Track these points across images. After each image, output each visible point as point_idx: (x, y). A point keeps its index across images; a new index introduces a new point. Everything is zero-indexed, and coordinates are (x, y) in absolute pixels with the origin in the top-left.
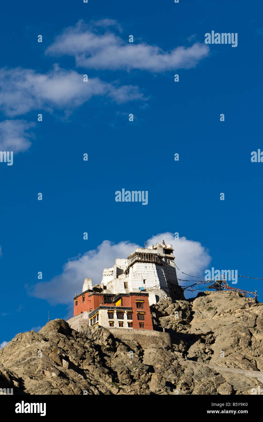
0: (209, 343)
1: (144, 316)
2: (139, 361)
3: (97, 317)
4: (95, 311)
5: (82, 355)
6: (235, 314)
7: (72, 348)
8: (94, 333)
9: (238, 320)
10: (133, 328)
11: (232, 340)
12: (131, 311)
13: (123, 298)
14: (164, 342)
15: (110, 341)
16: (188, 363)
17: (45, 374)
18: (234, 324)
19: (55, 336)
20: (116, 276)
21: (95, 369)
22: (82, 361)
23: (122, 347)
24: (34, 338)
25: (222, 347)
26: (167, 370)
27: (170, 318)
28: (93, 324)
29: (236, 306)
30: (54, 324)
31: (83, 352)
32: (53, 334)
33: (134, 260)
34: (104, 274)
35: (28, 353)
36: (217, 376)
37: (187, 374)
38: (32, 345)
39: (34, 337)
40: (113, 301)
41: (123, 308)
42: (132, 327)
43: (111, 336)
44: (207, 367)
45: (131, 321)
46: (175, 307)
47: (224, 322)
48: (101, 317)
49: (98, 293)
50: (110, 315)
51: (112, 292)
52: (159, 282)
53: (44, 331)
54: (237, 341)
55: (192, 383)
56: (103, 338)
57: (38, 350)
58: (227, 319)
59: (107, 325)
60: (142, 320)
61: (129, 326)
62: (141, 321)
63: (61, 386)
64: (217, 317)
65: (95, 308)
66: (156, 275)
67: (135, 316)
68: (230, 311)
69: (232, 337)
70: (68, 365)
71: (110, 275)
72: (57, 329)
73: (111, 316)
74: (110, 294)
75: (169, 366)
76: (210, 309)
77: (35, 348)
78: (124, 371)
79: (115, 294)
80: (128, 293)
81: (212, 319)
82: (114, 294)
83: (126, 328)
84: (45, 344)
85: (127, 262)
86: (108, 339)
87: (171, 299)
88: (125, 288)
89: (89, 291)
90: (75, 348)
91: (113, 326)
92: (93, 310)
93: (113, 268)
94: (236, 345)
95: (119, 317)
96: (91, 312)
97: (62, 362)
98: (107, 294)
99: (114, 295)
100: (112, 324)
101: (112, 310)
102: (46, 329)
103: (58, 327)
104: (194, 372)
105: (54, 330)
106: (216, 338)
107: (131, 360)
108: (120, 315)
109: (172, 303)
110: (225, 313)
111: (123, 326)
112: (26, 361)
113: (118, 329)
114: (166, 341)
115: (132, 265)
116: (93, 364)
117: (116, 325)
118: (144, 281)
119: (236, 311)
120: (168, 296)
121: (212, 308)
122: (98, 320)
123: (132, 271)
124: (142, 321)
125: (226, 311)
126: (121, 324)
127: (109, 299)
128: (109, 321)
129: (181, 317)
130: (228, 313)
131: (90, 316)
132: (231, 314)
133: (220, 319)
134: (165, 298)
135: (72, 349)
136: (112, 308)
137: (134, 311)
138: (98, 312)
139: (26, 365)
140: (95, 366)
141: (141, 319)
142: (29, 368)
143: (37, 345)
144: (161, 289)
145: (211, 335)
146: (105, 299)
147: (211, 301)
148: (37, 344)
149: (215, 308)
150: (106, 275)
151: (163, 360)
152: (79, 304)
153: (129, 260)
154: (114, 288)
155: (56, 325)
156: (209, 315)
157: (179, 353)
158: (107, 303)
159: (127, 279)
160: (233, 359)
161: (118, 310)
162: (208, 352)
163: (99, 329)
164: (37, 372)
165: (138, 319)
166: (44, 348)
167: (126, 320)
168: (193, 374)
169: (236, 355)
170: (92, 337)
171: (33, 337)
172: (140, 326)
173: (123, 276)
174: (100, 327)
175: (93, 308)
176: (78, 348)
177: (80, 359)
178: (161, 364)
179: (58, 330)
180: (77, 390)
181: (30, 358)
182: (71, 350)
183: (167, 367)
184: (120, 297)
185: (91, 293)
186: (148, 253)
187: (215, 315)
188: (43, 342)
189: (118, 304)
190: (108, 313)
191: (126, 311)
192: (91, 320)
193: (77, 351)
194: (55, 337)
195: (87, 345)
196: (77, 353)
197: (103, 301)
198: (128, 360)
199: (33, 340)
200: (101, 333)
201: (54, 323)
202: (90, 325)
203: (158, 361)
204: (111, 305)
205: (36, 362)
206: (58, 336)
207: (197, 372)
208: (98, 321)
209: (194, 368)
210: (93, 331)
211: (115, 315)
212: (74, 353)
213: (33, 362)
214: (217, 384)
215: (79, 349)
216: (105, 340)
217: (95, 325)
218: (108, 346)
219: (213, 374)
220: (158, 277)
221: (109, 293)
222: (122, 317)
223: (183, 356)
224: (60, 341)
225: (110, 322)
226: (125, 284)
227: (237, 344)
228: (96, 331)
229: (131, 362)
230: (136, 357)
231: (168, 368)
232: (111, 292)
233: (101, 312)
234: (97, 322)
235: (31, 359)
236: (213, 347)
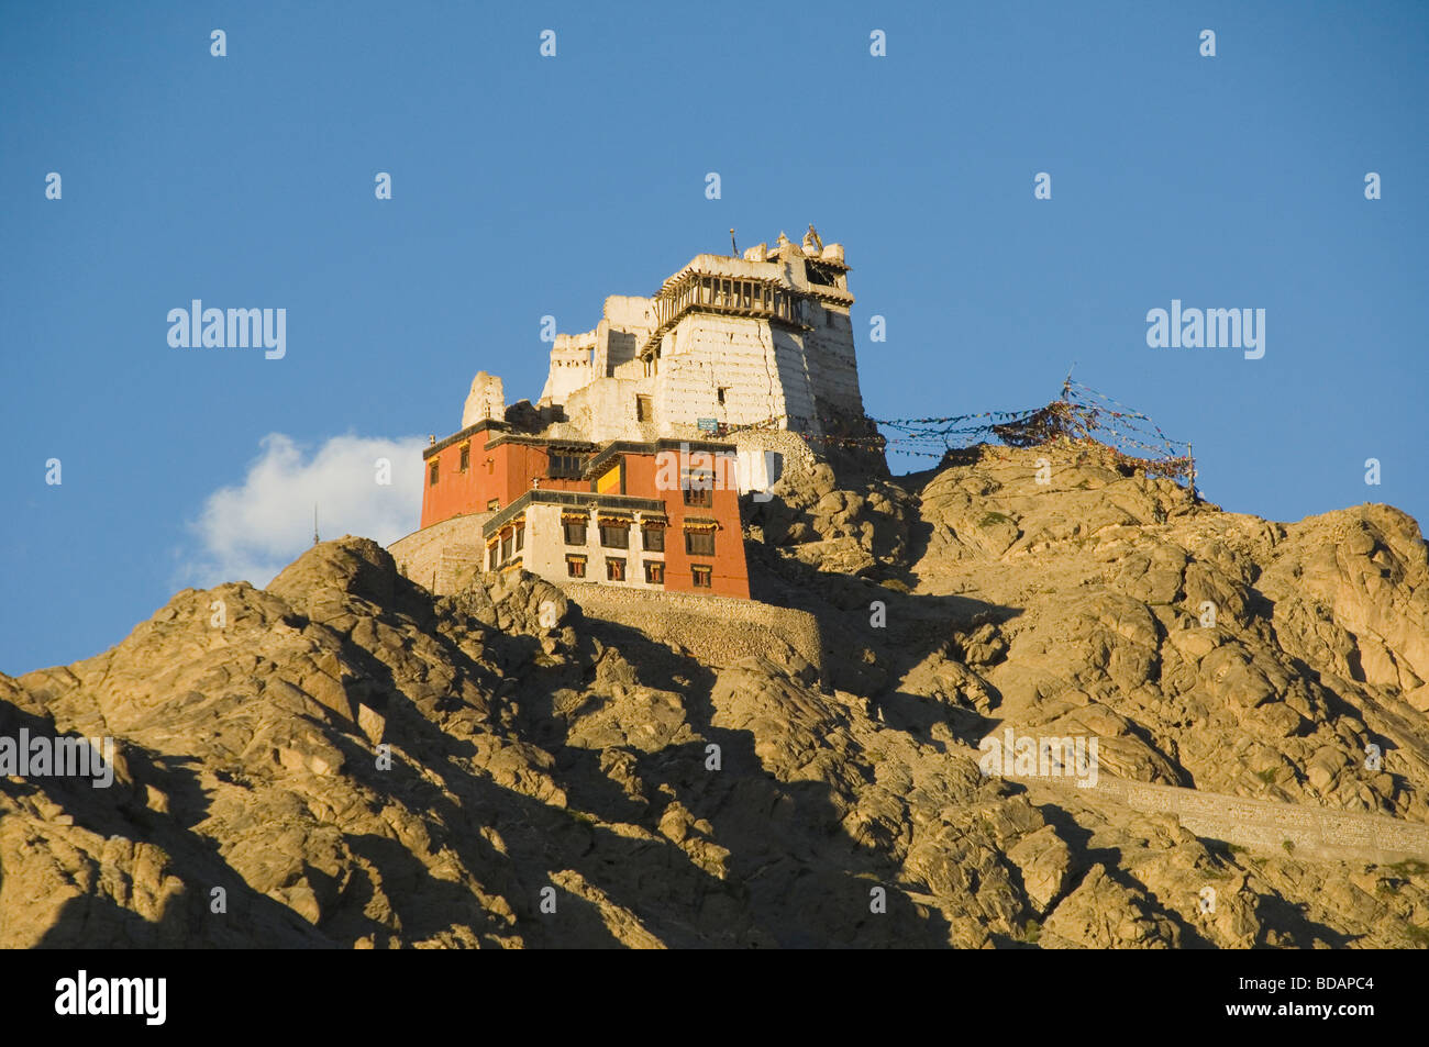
0: (981, 663)
1: (712, 541)
2: (683, 724)
3: (518, 534)
4: (509, 512)
5: (446, 689)
6: (1096, 544)
7: (407, 660)
8: (503, 603)
9: (1107, 570)
10: (666, 588)
11: (1079, 652)
12: (662, 514)
13: (632, 459)
14: (792, 650)
15: (568, 636)
16: (891, 742)
17: (284, 761)
18: (1092, 588)
19: (338, 606)
20: (605, 368)
21: (496, 748)
22: (443, 713)
23: (618, 662)
24: (247, 613)
25: (1035, 681)
26: (802, 766)
27: (823, 550)
28: (499, 563)
29: (1102, 511)
30: (335, 556)
31: (452, 676)
32: (328, 598)
33: (684, 303)
34: (554, 356)
35: (213, 673)
36: (1010, 800)
37: (883, 786)
38: (236, 640)
39: (247, 608)
40: (589, 471)
41: (625, 503)
42: (662, 583)
43: (572, 615)
44: (970, 762)
45: (660, 557)
46: (845, 504)
47: (1050, 576)
48: (535, 535)
49: (529, 435)
50: (573, 532)
51: (584, 431)
52: (783, 399)
53: (287, 586)
54: (1100, 661)
55: (904, 827)
56: (538, 623)
57: (259, 660)
58: (1062, 564)
59: (556, 572)
60: (703, 554)
61: (649, 578)
62: (700, 559)
63: (346, 816)
64: (1018, 554)
65: (510, 500)
66: (774, 371)
67: (675, 537)
68: (1077, 530)
69: (1080, 639)
70: (382, 728)
71: (581, 364)
72: (346, 577)
73: (575, 534)
74: (576, 443)
75: (811, 753)
76: (995, 518)
77: (247, 653)
78: (619, 763)
79: (598, 445)
80: (653, 440)
81: (998, 564)
82: (592, 444)
83: (634, 587)
84: (288, 637)
85: (652, 312)
86: (558, 627)
87: (830, 472)
88: (640, 419)
89: (490, 424)
90: (417, 660)
91: (583, 576)
92: (498, 507)
93: (592, 333)
94: (1096, 674)
95: (608, 540)
96: (493, 515)
97: (356, 713)
98: (561, 442)
99: (592, 447)
100: (576, 568)
101: (582, 507)
102: (298, 577)
103: (352, 569)
104: (912, 782)
105: (331, 584)
106: (1010, 641)
107: (651, 720)
108: (613, 534)
109: (833, 490)
110: (1054, 539)
111: (623, 579)
112: (203, 705)
113: (603, 589)
114: (801, 648)
115: (671, 325)
116: (488, 729)
117: (596, 570)
118: (721, 393)
119: (1102, 532)
120: (818, 460)
121: (1000, 518)
122: (519, 548)
123: (673, 348)
124: (706, 558)
125: (1059, 531)
126: (616, 569)
127: (568, 461)
128: (568, 556)
129: (868, 550)
130: (1065, 538)
131: (488, 529)
132: (1081, 544)
133: (1031, 566)
134: (807, 466)
135: (404, 664)
136: (583, 500)
137: (671, 515)
138: (522, 514)
139: (203, 721)
140: (496, 739)
141: (700, 551)
142: (218, 735)
143: (255, 642)
144: (790, 427)
145: (992, 629)
146: (555, 461)
147: (1000, 486)
148: (257, 636)
149: (1015, 518)
150: (564, 363)
151: (786, 726)
152: (442, 477)
153: (661, 302)
154: (594, 416)
155: (341, 561)
156: (985, 546)
157: (856, 697)
158: (562, 478)
159: (650, 381)
160: (1079, 731)
161: (606, 509)
162: (977, 699)
163: (523, 584)
164: (251, 753)
165: (689, 549)
166: (282, 653)
167: (636, 554)
168: (909, 789)
169: (1093, 718)
170: (491, 619)
171: (241, 608)
172: (697, 579)
173: (631, 370)
174: (527, 576)
175: (504, 497)
176: (430, 659)
177: (438, 708)
178: (775, 742)
179: (350, 583)
180: (416, 833)
181: (220, 695)
182: (401, 667)
183: (800, 753)
184: (618, 453)
185: (496, 435)
186: (741, 277)
187: (1010, 545)
188: (281, 628)
189: (609, 483)
190: (566, 523)
191: (637, 517)
192: (493, 548)
193: (425, 669)
194: (336, 611)
195: (470, 649)
196: (423, 681)
197: (543, 471)
198: (640, 720)
199: (243, 618)
200: (533, 603)
201: (336, 552)
202: (486, 567)
203: (763, 726)
204: (577, 489)
205: (248, 713)
206: (347, 606)
207: (927, 783)
208: (520, 553)
209: (912, 765)
210: (497, 595)
211: (593, 532)
212: (413, 680)
213: (236, 711)
214: (1007, 833)
215: (433, 667)
216: (547, 632)
217: (506, 569)
218: (558, 659)
219: (995, 792)
220: (782, 377)
221: (572, 437)
222: (621, 538)
223: (868, 710)
224: (357, 628)
225: (571, 559)
226: (639, 401)
227: (1100, 671)
228: (511, 595)
229: (651, 729)
230: (672, 710)
231: (805, 760)
232: (581, 436)
233: (533, 512)
234: (515, 555)
235: (224, 699)
236: (998, 676)
